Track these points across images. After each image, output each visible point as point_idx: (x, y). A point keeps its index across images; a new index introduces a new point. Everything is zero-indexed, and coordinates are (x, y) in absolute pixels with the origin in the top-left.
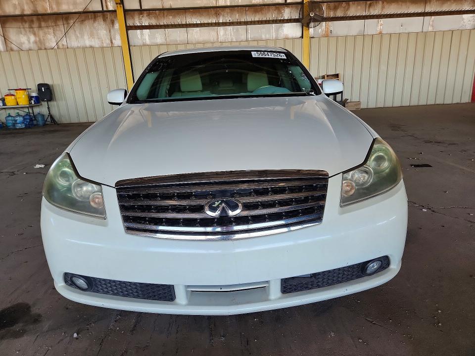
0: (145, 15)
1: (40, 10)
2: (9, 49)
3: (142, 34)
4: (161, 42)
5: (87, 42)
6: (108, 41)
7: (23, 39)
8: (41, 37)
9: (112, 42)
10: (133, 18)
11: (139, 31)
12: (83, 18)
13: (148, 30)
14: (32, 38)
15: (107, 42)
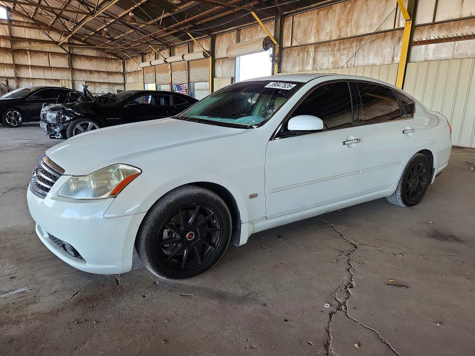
0: (436, 28)
1: (343, 36)
2: (314, 68)
3: (426, 49)
4: (446, 57)
5: (371, 60)
6: (390, 59)
7: (325, 60)
8: (338, 57)
9: (393, 59)
10: (421, 32)
11: (423, 46)
12: (374, 38)
13: (434, 45)
14: (331, 59)
15: (388, 60)
